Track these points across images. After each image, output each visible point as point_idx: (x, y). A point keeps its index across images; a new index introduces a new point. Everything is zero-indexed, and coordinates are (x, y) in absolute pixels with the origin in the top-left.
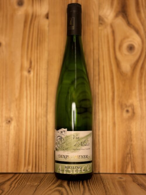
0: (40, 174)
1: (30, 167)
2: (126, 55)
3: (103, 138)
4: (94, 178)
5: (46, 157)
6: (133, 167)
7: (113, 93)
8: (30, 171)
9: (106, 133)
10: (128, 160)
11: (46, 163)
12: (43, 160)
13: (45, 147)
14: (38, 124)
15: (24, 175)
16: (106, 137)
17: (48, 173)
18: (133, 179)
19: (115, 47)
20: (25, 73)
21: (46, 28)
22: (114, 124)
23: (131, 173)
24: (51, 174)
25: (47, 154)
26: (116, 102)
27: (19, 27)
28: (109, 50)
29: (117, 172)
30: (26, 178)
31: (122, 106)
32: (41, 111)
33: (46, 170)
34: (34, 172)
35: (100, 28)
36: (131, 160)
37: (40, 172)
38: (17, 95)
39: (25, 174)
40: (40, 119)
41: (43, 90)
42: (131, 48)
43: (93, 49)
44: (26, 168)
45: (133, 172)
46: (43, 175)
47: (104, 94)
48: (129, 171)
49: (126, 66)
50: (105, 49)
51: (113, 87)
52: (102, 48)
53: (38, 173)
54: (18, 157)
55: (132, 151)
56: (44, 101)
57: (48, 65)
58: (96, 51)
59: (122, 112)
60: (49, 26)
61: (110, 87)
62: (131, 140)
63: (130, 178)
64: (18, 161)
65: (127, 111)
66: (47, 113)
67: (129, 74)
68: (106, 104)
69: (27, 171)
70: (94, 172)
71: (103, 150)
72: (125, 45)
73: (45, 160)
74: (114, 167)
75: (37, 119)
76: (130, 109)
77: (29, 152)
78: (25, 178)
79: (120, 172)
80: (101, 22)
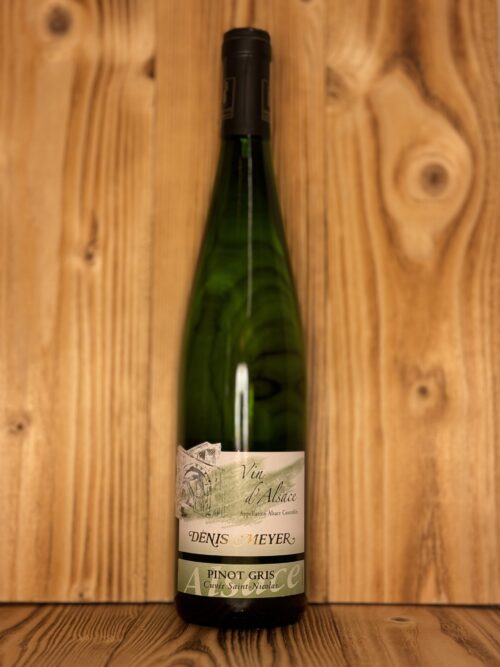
0: (126, 608)
1: (92, 583)
2: (417, 201)
3: (339, 482)
4: (311, 622)
5: (147, 547)
6: (443, 583)
7: (376, 328)
8: (90, 596)
9: (351, 466)
10: (424, 557)
11: (147, 569)
12: (137, 559)
13: (142, 513)
14: (117, 436)
15: (68, 609)
16: (351, 482)
17: (154, 604)
18: (442, 624)
19: (380, 174)
20: (76, 262)
21: (148, 110)
22: (378, 434)
23: (434, 601)
24: (162, 607)
25: (147, 538)
26: (384, 360)
27: (55, 104)
28: (360, 185)
29: (387, 599)
30: (77, 619)
31: (404, 373)
32: (129, 390)
33: (146, 593)
34: (104, 598)
35: (330, 110)
36: (435, 559)
37: (125, 599)
38: (47, 336)
39: (74, 608)
40: (126, 419)
41: (137, 320)
42: (435, 178)
43: (308, 182)
44: (76, 586)
45: (444, 600)
46: (136, 612)
47: (342, 333)
48: (429, 596)
49: (419, 240)
50: (348, 182)
51: (374, 311)
52: (336, 177)
53: (119, 604)
54: (51, 548)
55: (441, 528)
56: (140, 358)
57: (153, 234)
58: (316, 189)
59: (404, 395)
60: (155, 103)
61: (364, 309)
62: (435, 489)
63: (430, 621)
64: (49, 560)
65: (423, 392)
66: (148, 396)
67: (429, 265)
68: (349, 367)
69: (81, 595)
70: (310, 600)
71: (340, 525)
72: (415, 168)
73: (141, 560)
74: (378, 584)
75: (115, 417)
76: (431, 385)
77: (89, 530)
78: (74, 620)
79: (398, 599)
80: (333, 89)
